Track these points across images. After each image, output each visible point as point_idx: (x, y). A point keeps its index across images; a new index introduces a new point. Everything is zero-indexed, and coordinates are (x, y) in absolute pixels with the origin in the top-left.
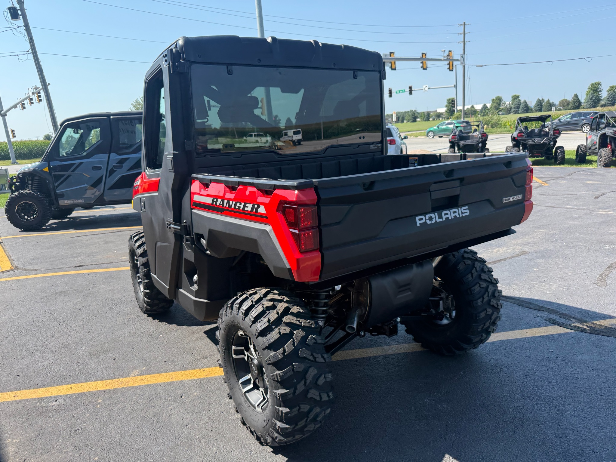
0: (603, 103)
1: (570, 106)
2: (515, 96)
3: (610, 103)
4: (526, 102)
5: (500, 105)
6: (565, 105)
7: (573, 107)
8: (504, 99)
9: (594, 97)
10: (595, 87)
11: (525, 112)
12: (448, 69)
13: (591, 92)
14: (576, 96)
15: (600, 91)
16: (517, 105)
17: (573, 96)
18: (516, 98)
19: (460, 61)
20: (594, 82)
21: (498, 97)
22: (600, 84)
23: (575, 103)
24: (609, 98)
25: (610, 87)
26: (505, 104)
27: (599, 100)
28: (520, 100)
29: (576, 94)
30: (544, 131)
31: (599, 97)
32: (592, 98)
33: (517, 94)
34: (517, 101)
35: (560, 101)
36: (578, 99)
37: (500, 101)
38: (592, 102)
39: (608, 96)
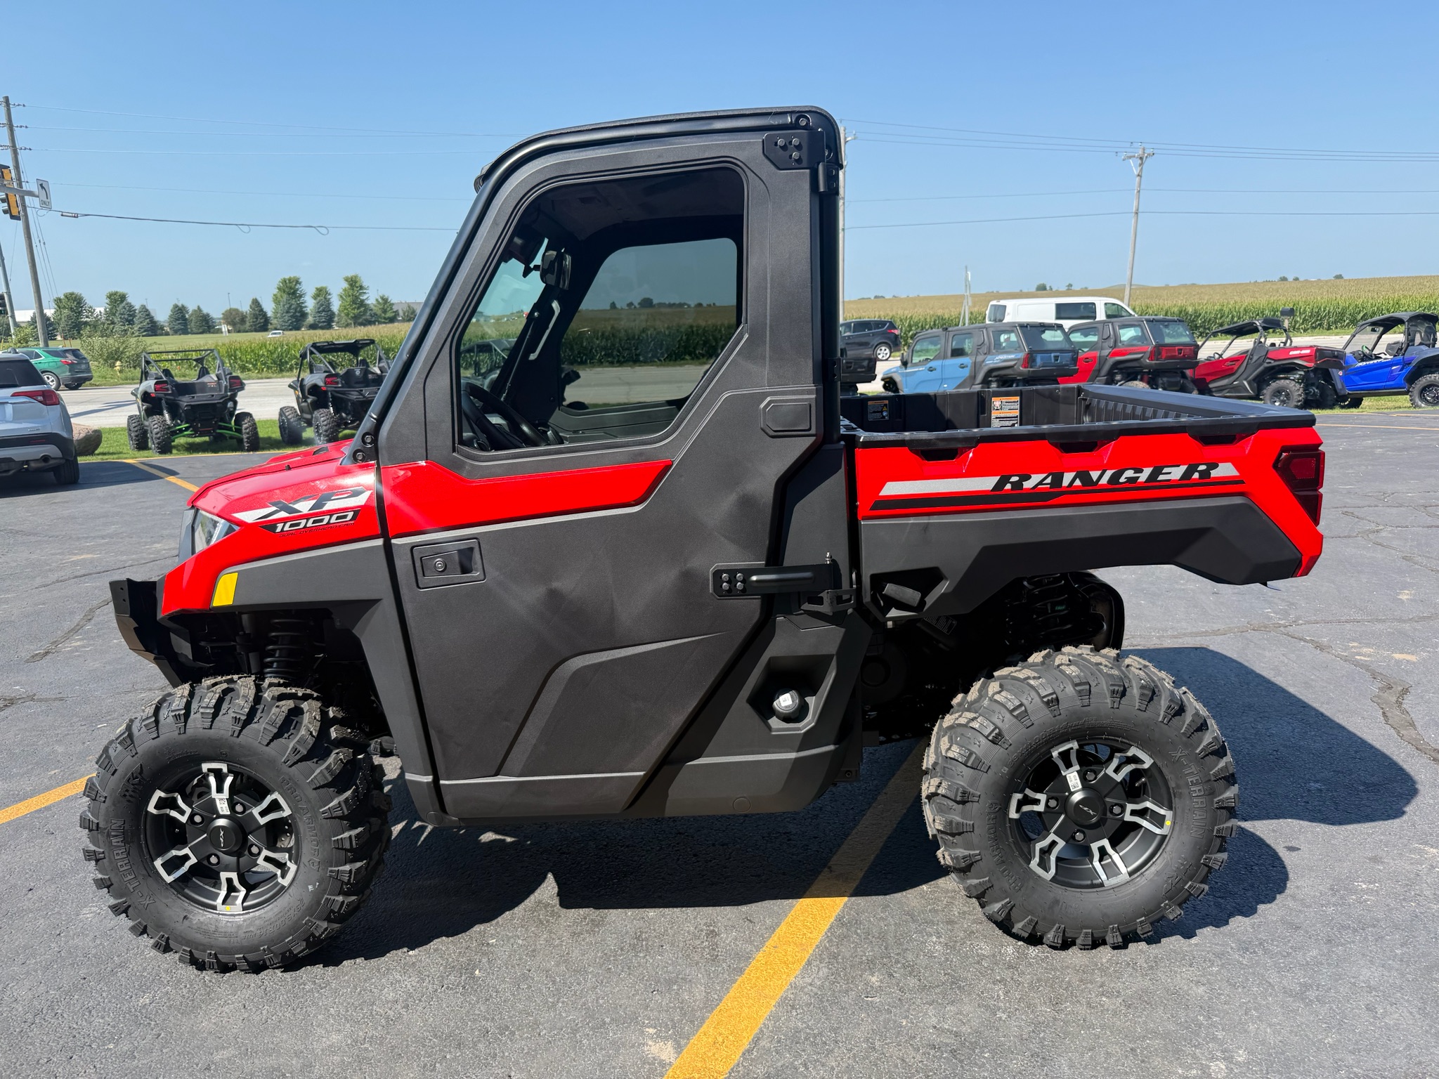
0: (310, 319)
1: (248, 324)
2: (116, 293)
3: (324, 322)
4: (147, 310)
5: (80, 313)
6: (236, 320)
7: (255, 325)
8: (89, 300)
9: (293, 307)
10: (291, 288)
11: (150, 333)
12: (5, 212)
13: (285, 296)
14: (256, 303)
15: (301, 296)
16: (126, 316)
17: (250, 302)
18: (117, 299)
19: (38, 197)
20: (287, 277)
21: (72, 294)
22: (298, 282)
23: (257, 318)
24: (319, 312)
25: (317, 289)
26: (92, 313)
27: (304, 315)
28: (131, 306)
29: (256, 299)
30: (373, 373)
31: (302, 307)
32: (289, 308)
33: (121, 290)
34: (124, 308)
35: (223, 312)
36: (262, 310)
37: (79, 303)
38: (291, 316)
39: (317, 306)
